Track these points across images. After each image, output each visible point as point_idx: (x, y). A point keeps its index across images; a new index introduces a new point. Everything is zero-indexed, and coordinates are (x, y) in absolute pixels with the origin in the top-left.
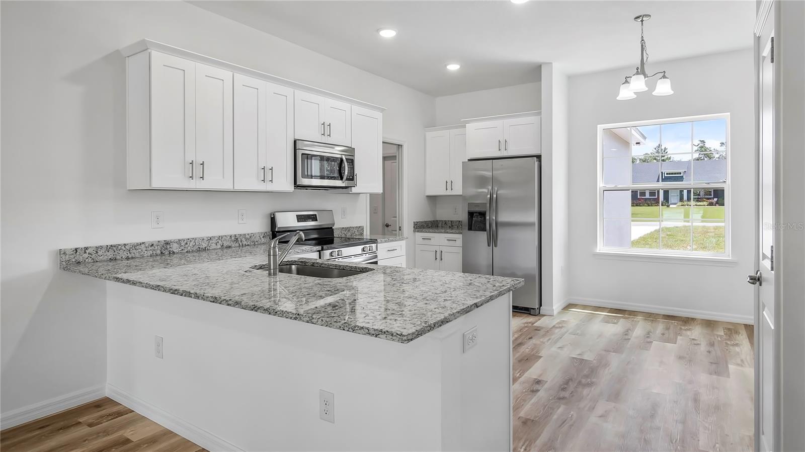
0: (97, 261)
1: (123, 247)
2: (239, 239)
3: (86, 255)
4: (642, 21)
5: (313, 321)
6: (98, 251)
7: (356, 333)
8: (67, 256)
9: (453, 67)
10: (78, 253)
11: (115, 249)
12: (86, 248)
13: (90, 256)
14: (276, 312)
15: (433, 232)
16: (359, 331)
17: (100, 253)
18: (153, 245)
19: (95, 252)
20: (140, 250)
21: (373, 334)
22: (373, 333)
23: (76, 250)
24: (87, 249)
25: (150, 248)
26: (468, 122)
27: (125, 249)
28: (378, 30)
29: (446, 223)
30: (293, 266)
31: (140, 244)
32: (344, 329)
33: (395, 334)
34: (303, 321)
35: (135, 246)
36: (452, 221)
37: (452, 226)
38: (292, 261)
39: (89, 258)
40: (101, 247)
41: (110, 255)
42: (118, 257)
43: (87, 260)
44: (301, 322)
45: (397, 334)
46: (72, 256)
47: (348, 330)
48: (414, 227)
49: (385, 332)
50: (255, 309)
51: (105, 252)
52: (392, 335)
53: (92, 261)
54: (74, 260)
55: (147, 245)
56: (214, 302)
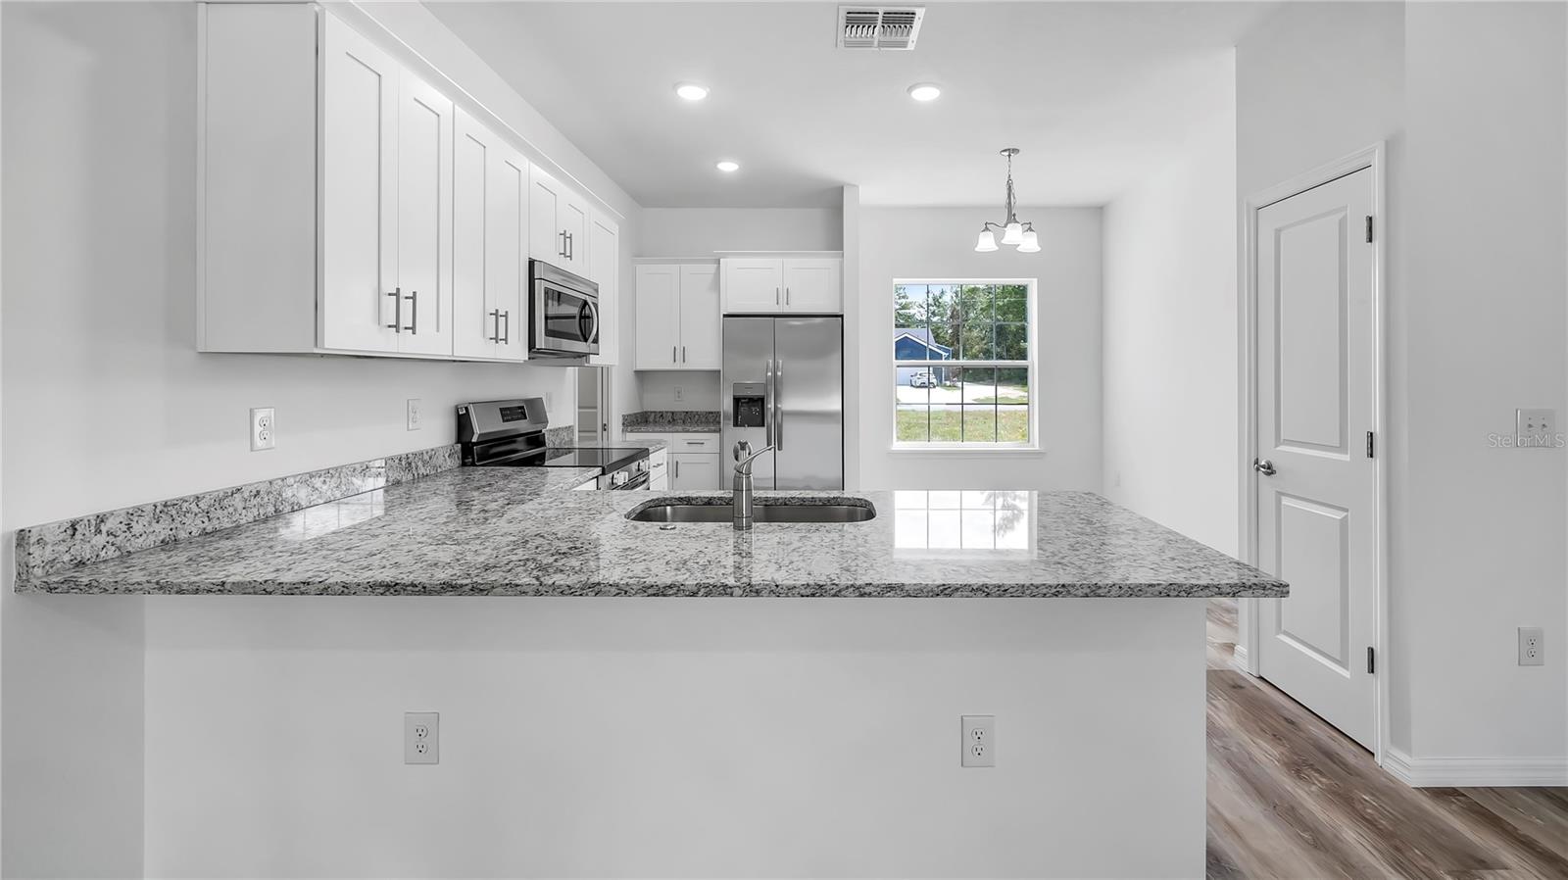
0: (129, 552)
1: (193, 506)
2: (413, 464)
3: (101, 539)
4: (1009, 156)
5: (1099, 591)
6: (133, 524)
7: (1194, 596)
8: (49, 548)
9: (728, 167)
10: (78, 536)
11: (174, 512)
12: (101, 519)
13: (111, 539)
14: (1006, 590)
15: (661, 432)
16: (1201, 594)
17: (137, 528)
18: (258, 492)
19: (125, 528)
20: (231, 510)
21: (1229, 594)
22: (1228, 591)
23: (74, 526)
24: (102, 521)
25: (254, 502)
26: (725, 256)
27: (196, 510)
28: (676, 86)
29: (662, 415)
30: (669, 508)
31: (232, 495)
32: (1168, 595)
33: (1268, 586)
34: (1076, 596)
35: (221, 500)
36: (673, 413)
37: (674, 420)
38: (657, 499)
39: (109, 546)
40: (139, 511)
41: (162, 530)
42: (182, 535)
43: (103, 554)
44: (1069, 599)
45: (1274, 585)
46: (63, 548)
47: (1177, 596)
48: (623, 424)
49: (1250, 587)
50: (946, 592)
51: (150, 523)
52: (1264, 588)
53: (118, 553)
54: (66, 558)
55: (246, 495)
56: (813, 595)
